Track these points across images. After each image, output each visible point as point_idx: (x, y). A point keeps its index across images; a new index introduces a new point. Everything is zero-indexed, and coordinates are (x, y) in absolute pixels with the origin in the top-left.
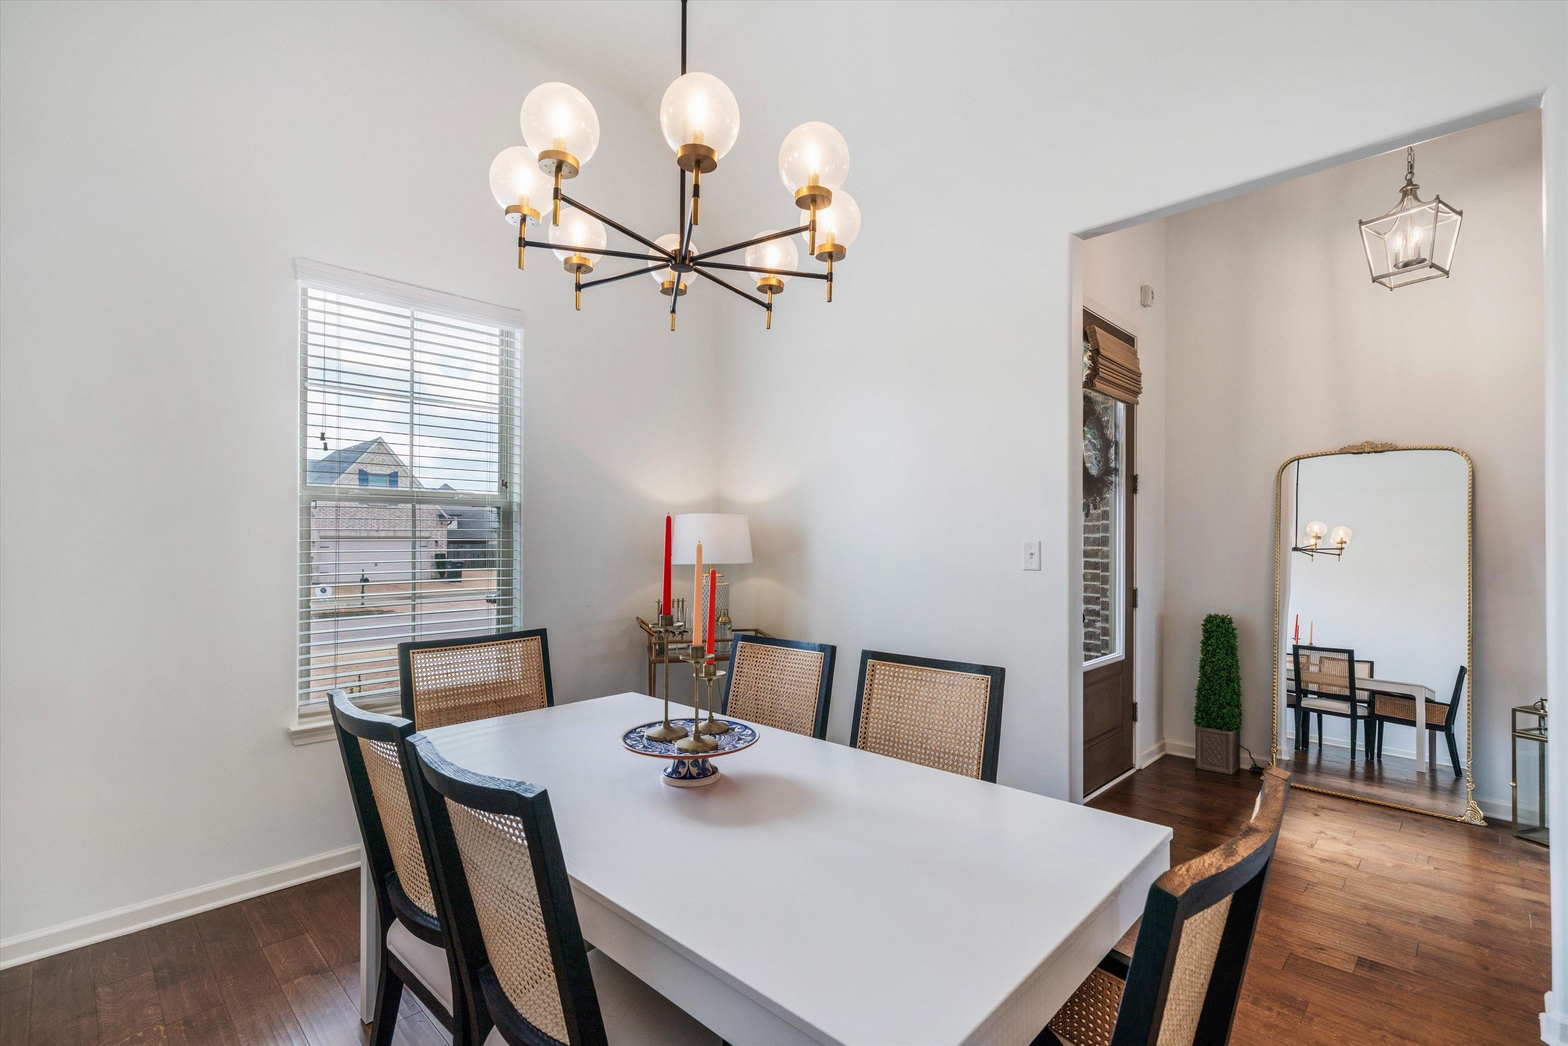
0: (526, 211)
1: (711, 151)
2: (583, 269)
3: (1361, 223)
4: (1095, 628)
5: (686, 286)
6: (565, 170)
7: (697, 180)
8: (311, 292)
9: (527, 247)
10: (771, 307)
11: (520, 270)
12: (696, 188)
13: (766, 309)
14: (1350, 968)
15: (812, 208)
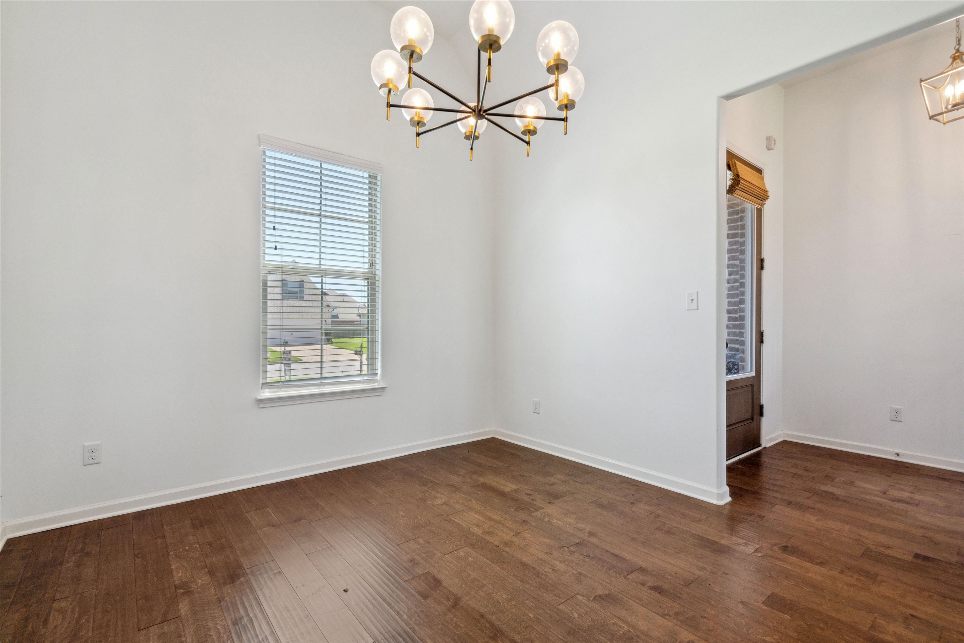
0: (391, 86)
1: (498, 38)
2: (420, 124)
3: (921, 81)
4: (735, 359)
5: (479, 134)
6: (415, 56)
7: (490, 56)
8: (268, 153)
9: (391, 108)
10: (529, 143)
11: (387, 121)
12: (490, 60)
13: (526, 145)
14: (910, 558)
15: (556, 73)
